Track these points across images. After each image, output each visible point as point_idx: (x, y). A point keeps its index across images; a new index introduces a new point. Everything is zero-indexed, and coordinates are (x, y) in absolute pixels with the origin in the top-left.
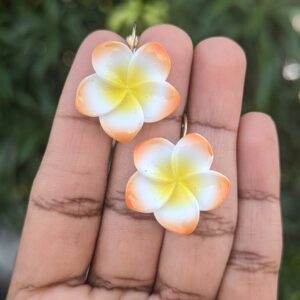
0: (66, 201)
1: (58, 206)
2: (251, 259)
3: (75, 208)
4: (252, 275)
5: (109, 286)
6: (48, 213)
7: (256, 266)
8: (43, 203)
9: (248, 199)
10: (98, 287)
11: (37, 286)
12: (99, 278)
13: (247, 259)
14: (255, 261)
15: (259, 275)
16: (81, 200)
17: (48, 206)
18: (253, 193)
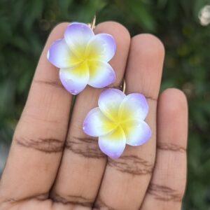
0: (40, 141)
2: (167, 192)
4: (166, 203)
7: (169, 197)
9: (166, 149)
13: (163, 191)
16: (50, 140)
18: (170, 146)
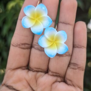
1: (18, 46)
3: (23, 46)
5: (33, 70)
6: (15, 47)
8: (14, 45)
10: (30, 70)
11: (13, 69)
12: (31, 68)
14: (76, 66)
15: (77, 70)
17: (15, 46)
